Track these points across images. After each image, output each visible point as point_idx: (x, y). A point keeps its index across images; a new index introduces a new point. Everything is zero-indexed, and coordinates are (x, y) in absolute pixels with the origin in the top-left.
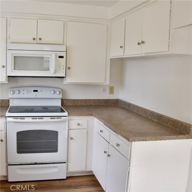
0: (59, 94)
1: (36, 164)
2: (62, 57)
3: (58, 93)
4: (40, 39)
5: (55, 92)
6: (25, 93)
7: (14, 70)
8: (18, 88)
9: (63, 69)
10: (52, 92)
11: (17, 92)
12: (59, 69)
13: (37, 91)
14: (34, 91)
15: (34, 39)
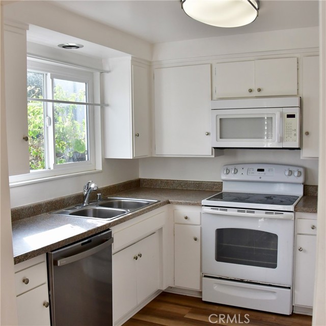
0: (298, 176)
1: (242, 281)
2: (293, 116)
3: (296, 174)
4: (259, 90)
5: (291, 173)
6: (245, 173)
7: (220, 138)
8: (235, 166)
9: (295, 135)
10: (287, 173)
11: (233, 172)
12: (289, 136)
13: (263, 170)
14: (259, 170)
15: (251, 91)
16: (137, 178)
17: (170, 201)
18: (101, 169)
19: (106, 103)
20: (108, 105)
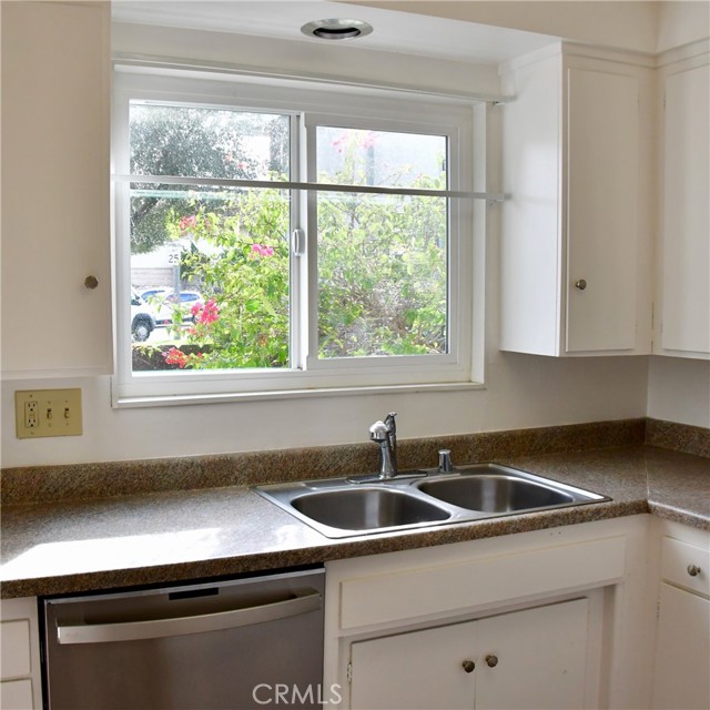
16: (637, 416)
17: (650, 502)
18: (482, 381)
19: (506, 191)
20: (508, 197)
